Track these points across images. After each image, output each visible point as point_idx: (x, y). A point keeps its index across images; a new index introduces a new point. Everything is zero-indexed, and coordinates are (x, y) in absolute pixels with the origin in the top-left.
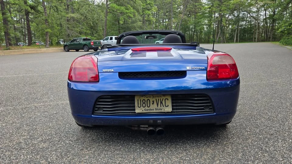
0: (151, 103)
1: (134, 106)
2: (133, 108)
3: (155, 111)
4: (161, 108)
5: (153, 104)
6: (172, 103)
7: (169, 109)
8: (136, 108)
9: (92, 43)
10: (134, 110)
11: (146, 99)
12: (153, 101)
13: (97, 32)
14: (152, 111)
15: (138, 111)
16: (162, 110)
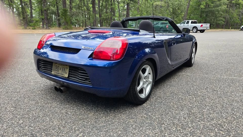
0: (60, 69)
1: (52, 69)
2: (51, 70)
3: (60, 75)
4: (63, 74)
5: (60, 70)
6: (69, 72)
7: (66, 76)
8: (53, 71)
9: (167, 27)
10: (52, 71)
11: (58, 66)
12: (61, 68)
13: (177, 16)
14: (59, 75)
15: (53, 73)
16: (63, 75)
